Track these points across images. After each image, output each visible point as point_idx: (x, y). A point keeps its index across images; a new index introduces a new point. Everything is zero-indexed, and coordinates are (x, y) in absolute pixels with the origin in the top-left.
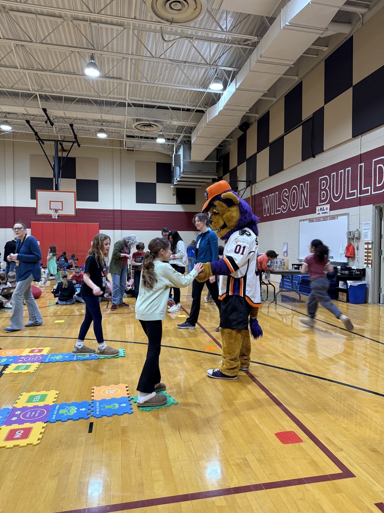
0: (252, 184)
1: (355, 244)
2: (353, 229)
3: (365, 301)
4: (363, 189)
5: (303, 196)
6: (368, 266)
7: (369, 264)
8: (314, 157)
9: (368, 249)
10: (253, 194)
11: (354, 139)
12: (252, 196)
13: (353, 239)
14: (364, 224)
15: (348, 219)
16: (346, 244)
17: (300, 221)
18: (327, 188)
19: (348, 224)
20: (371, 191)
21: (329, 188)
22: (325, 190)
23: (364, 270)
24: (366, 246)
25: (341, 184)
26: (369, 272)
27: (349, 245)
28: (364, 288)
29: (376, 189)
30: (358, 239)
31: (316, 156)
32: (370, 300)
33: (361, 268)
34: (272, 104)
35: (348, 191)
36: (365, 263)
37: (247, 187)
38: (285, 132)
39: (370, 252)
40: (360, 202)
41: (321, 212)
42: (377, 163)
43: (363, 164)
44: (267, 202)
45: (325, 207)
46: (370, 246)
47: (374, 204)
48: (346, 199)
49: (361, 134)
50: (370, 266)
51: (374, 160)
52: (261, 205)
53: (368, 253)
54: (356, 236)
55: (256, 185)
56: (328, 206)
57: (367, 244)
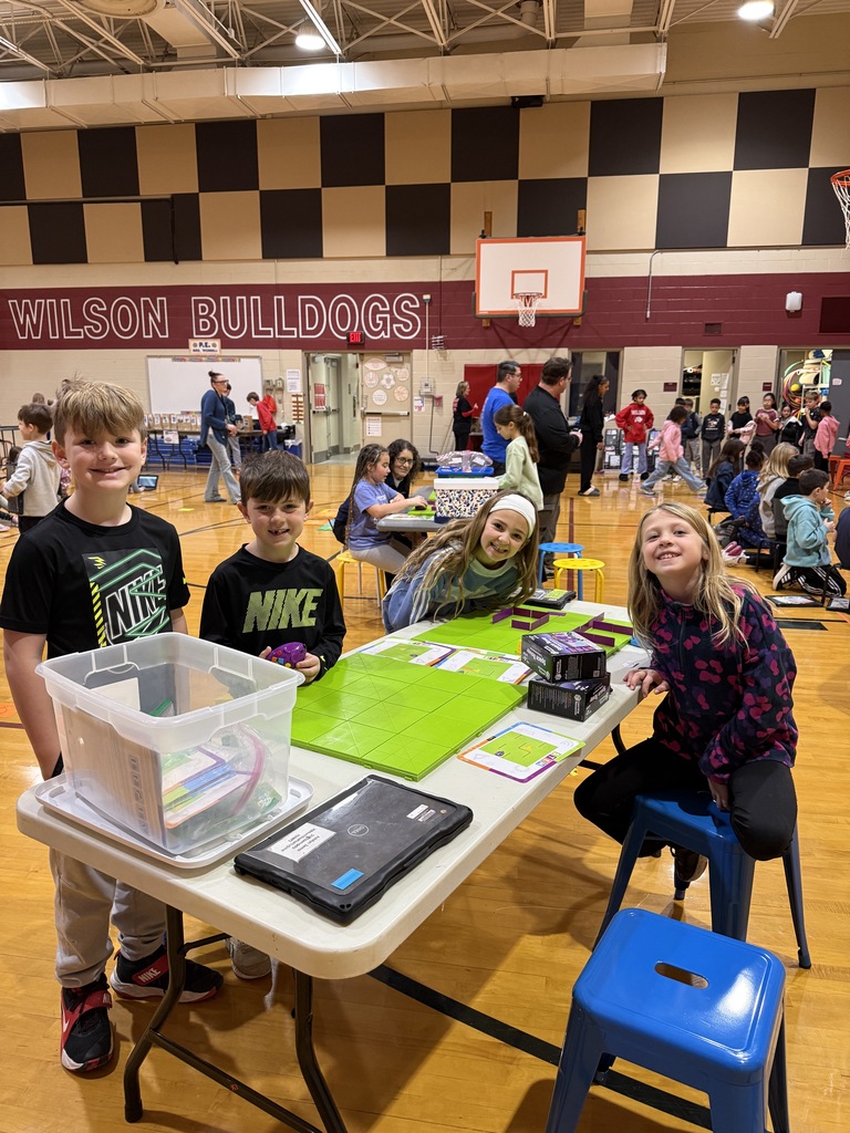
1: (276, 396)
2: (270, 377)
4: (284, 329)
5: (151, 318)
6: (298, 423)
7: (301, 419)
8: (177, 263)
9: (297, 402)
11: (266, 260)
14: (290, 372)
15: (261, 363)
17: (149, 356)
18: (211, 316)
19: (262, 371)
20: (296, 333)
21: (218, 315)
22: (207, 317)
23: (294, 427)
24: (295, 399)
25: (241, 315)
26: (301, 429)
29: (305, 332)
30: (281, 390)
31: (181, 262)
33: (290, 425)
35: (256, 326)
36: (295, 419)
38: (84, 197)
39: (301, 406)
40: (281, 345)
41: (201, 349)
42: (304, 302)
43: (282, 297)
44: (26, 312)
45: (210, 342)
46: (301, 399)
47: (301, 350)
48: (254, 336)
49: (277, 258)
50: (301, 422)
51: (299, 297)
52: (5, 315)
53: (298, 407)
54: (278, 386)
56: (218, 342)
57: (296, 396)
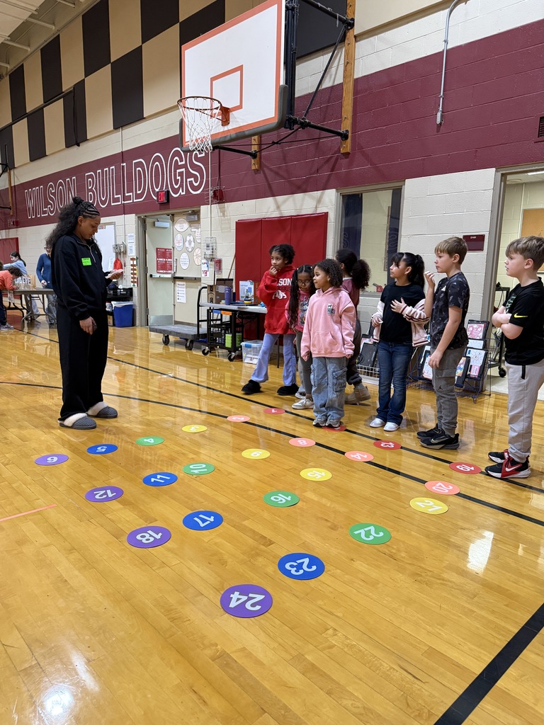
0: (10, 170)
1: (122, 259)
2: (119, 242)
3: (133, 324)
4: (127, 195)
5: (70, 195)
6: (134, 285)
7: (135, 282)
8: (79, 146)
9: (132, 265)
10: (13, 185)
11: (115, 131)
12: (11, 187)
13: (120, 254)
14: (129, 237)
15: (115, 229)
16: (114, 260)
18: (93, 189)
19: (115, 236)
20: (132, 198)
21: (96, 188)
22: (91, 190)
23: (131, 289)
24: (132, 262)
25: (107, 186)
26: (136, 292)
27: (117, 260)
28: (131, 310)
29: (137, 196)
30: (125, 253)
31: (81, 144)
32: (138, 322)
33: (128, 287)
34: (27, 55)
35: (113, 195)
36: (132, 282)
37: (3, 172)
38: (45, 103)
39: (135, 270)
40: (124, 210)
42: (136, 165)
43: (124, 164)
44: (30, 199)
46: (135, 263)
47: (136, 214)
48: (112, 204)
49: (122, 127)
50: (136, 284)
51: (134, 162)
52: (24, 201)
53: (134, 270)
54: (122, 250)
55: (15, 170)
57: (132, 259)
